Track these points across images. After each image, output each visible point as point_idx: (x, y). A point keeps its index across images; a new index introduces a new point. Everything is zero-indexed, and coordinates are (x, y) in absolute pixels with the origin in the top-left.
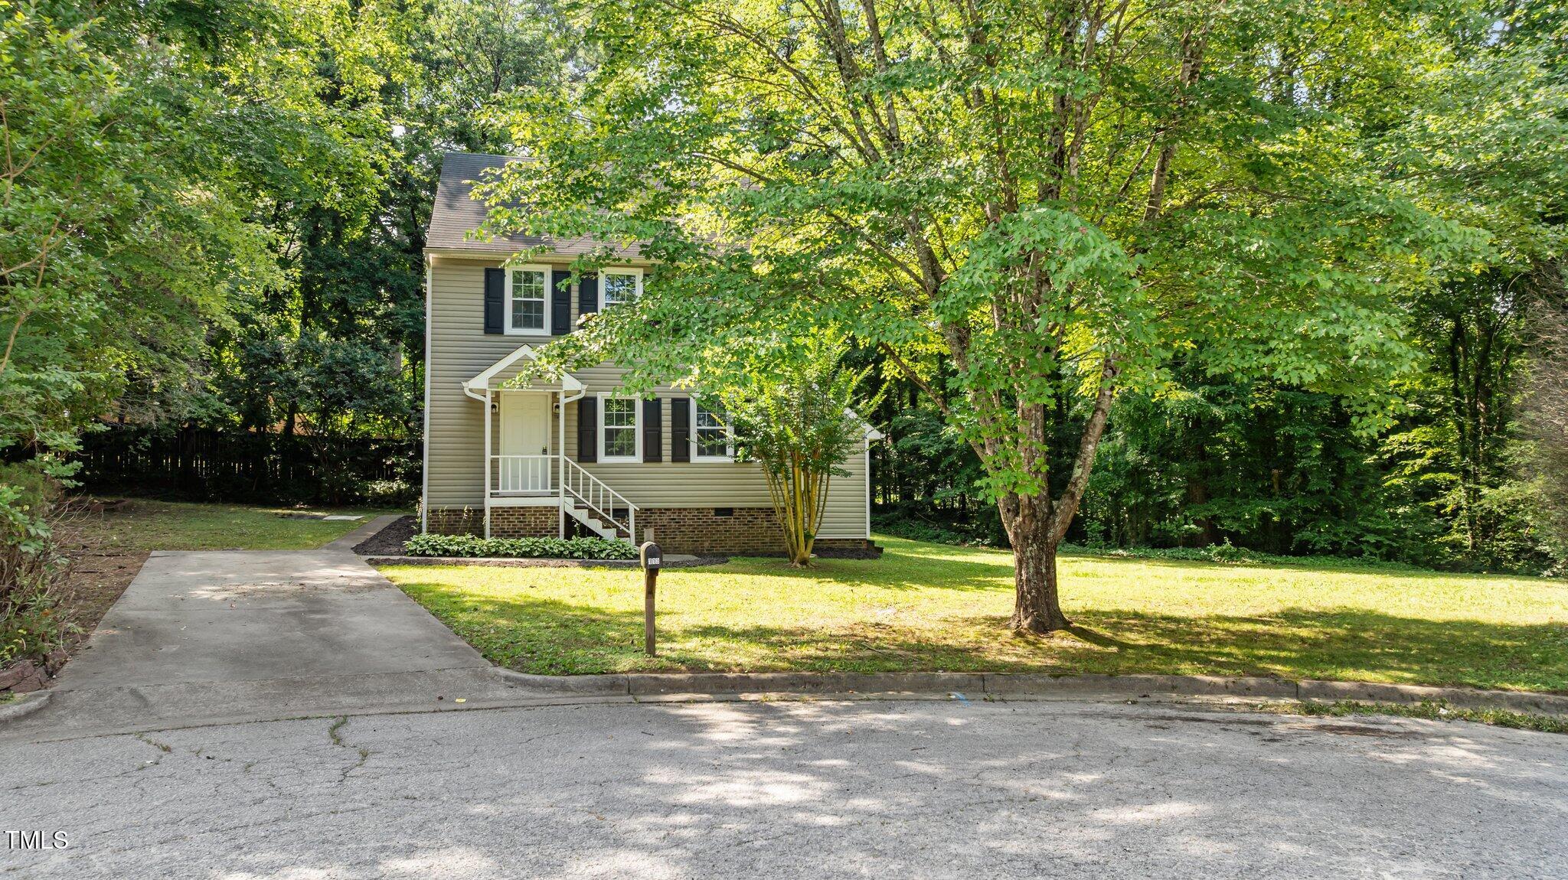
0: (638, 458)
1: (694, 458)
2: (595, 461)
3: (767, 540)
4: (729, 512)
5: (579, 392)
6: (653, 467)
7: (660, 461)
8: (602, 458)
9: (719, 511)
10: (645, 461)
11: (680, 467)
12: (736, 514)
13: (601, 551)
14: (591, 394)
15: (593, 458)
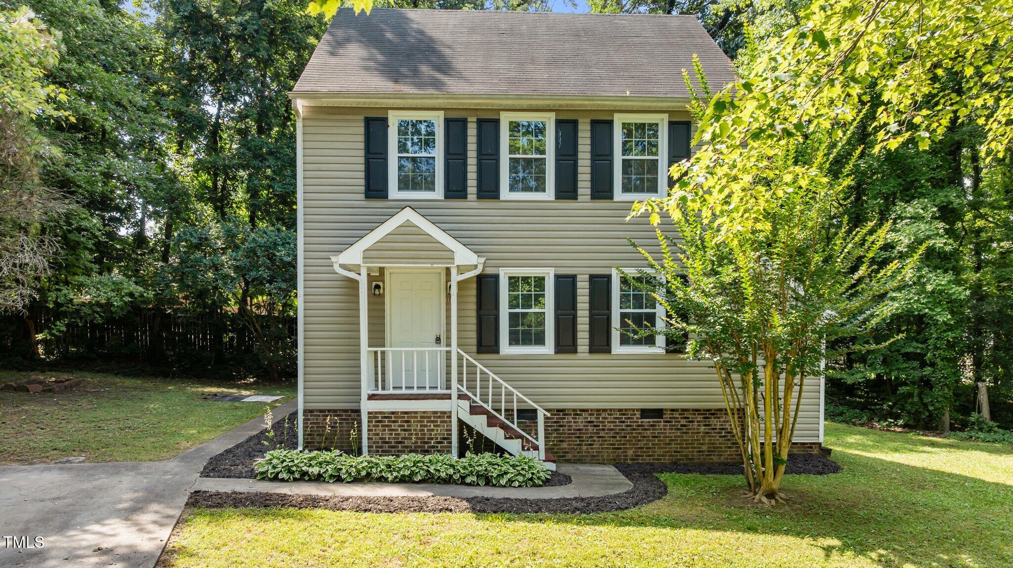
0: (548, 348)
1: (617, 348)
2: (498, 352)
3: (704, 448)
4: (658, 413)
5: (476, 266)
6: (566, 359)
7: (575, 351)
8: (506, 348)
9: (646, 413)
10: (558, 351)
11: (599, 359)
12: (667, 416)
13: (501, 476)
14: (490, 271)
15: (494, 348)
